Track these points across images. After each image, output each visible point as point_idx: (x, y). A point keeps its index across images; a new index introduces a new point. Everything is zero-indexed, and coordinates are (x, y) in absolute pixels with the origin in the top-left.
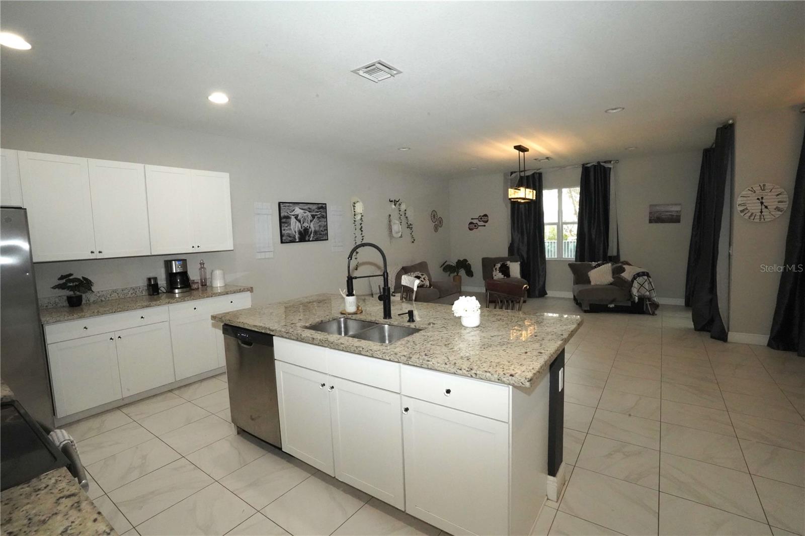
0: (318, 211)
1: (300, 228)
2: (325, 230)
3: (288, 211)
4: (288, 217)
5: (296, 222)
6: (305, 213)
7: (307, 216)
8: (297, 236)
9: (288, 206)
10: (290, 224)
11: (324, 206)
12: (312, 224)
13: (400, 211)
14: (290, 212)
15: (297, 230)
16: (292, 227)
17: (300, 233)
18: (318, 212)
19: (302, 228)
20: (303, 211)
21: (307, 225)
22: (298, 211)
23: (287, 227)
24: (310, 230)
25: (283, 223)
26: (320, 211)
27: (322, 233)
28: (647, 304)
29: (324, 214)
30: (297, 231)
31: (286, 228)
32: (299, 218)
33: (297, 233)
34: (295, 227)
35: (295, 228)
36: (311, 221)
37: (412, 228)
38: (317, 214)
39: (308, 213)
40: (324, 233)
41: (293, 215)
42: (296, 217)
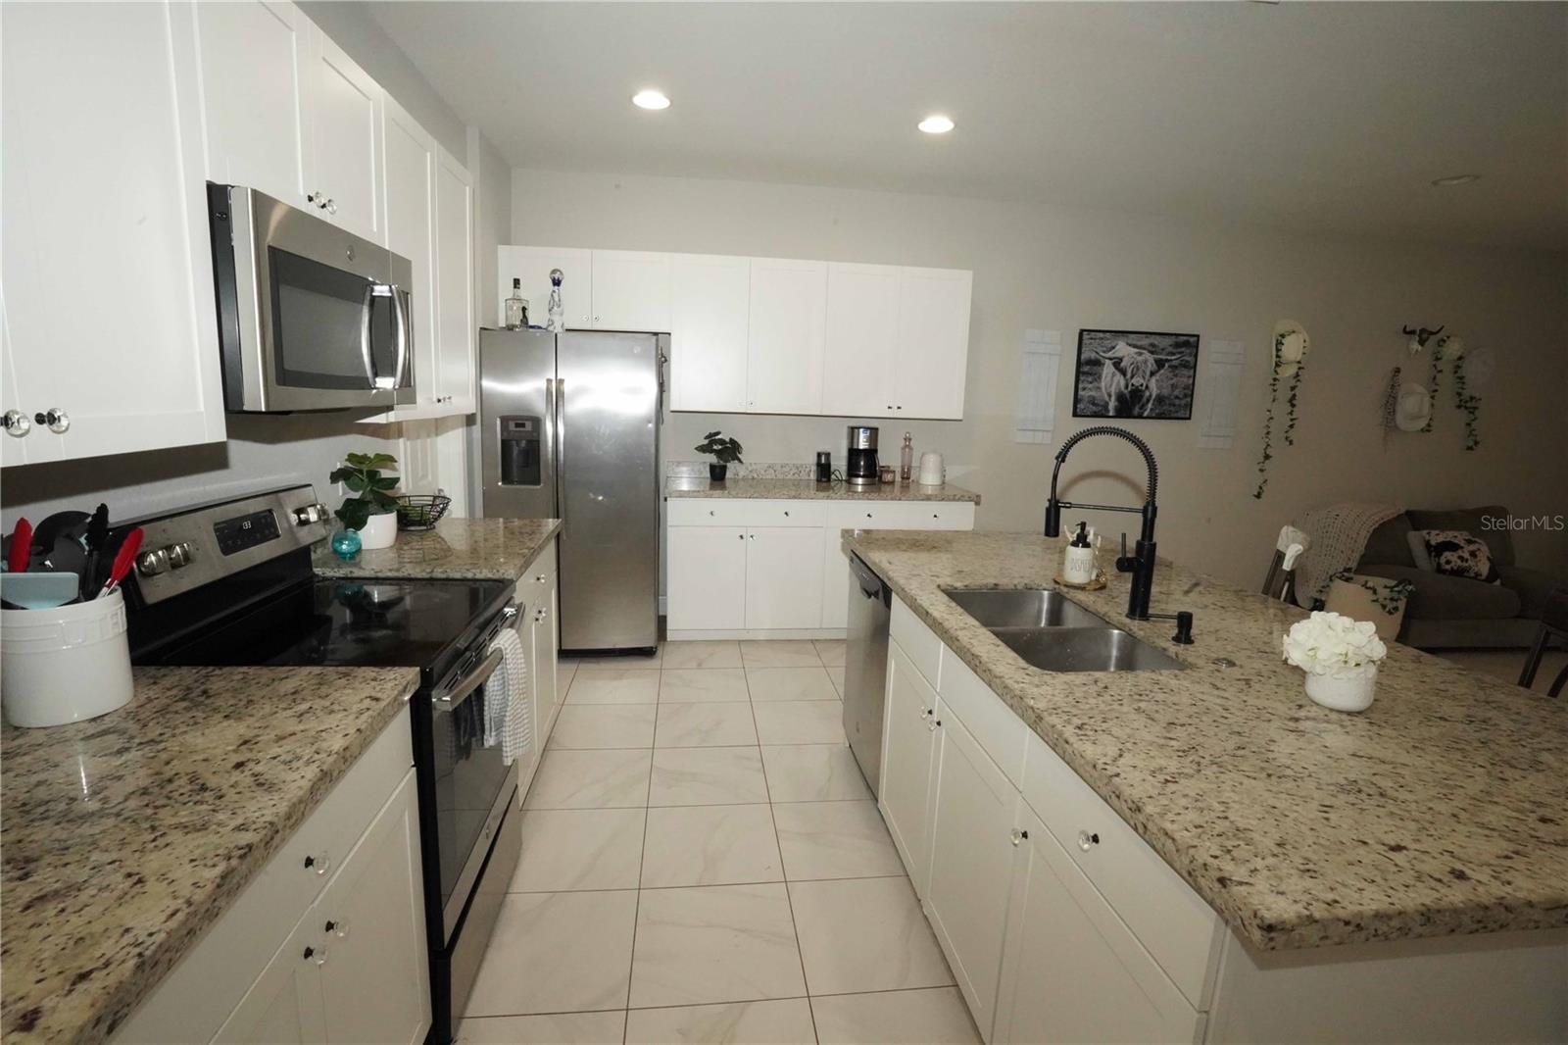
0: (1174, 351)
1: (1123, 389)
2: (1186, 396)
3: (1099, 350)
4: (1097, 363)
5: (1114, 375)
6: (1140, 354)
7: (1145, 362)
8: (1112, 404)
9: (1102, 339)
10: (1100, 377)
11: (1192, 340)
12: (1153, 380)
13: (1437, 359)
14: (1104, 352)
15: (1113, 391)
16: (1103, 384)
17: (1120, 397)
18: (1174, 354)
19: (1127, 387)
20: (1136, 350)
21: (1142, 381)
22: (1123, 349)
23: (1091, 383)
24: (1147, 394)
25: (1084, 373)
26: (1180, 353)
27: (1177, 402)
29: (1191, 359)
30: (1113, 394)
31: (1090, 386)
32: (1122, 364)
33: (1113, 398)
34: (1111, 383)
35: (1111, 386)
36: (1152, 374)
37: (1475, 408)
38: (1169, 358)
39: (1147, 355)
40: (1183, 402)
41: (1110, 359)
42: (1117, 363)
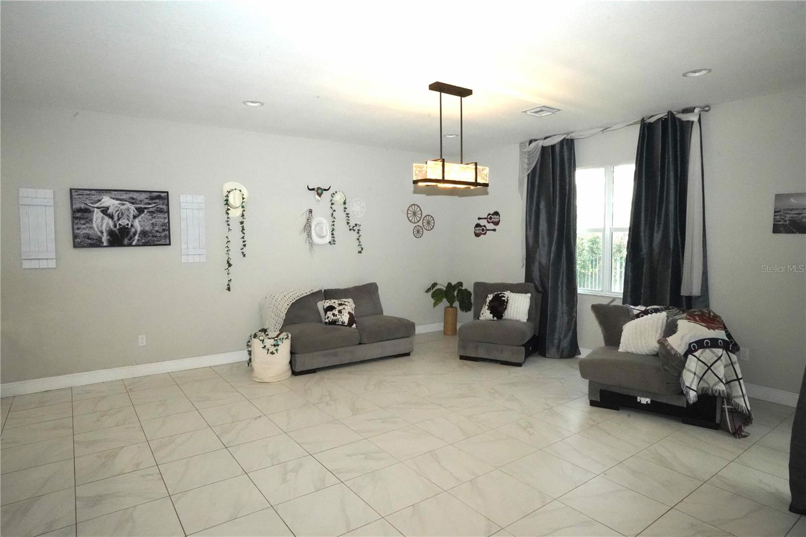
0: (150, 202)
1: (112, 227)
2: (164, 230)
3: (88, 202)
4: (87, 211)
5: (103, 219)
6: (123, 204)
7: (128, 209)
8: (105, 239)
9: (89, 195)
10: (91, 220)
11: (163, 195)
12: (137, 220)
13: (332, 204)
14: (92, 203)
15: (104, 228)
16: (95, 225)
17: (111, 233)
18: (149, 204)
19: (115, 226)
20: (119, 202)
21: (127, 222)
22: (107, 201)
23: (84, 224)
24: (133, 230)
25: (78, 218)
26: (154, 203)
27: (158, 234)
28: (723, 411)
29: (164, 207)
30: (104, 231)
31: (83, 226)
32: (109, 211)
33: (105, 234)
34: (100, 224)
35: (101, 226)
36: (135, 217)
37: (359, 230)
38: (147, 206)
39: (128, 205)
40: (163, 234)
41: (98, 208)
42: (105, 211)
